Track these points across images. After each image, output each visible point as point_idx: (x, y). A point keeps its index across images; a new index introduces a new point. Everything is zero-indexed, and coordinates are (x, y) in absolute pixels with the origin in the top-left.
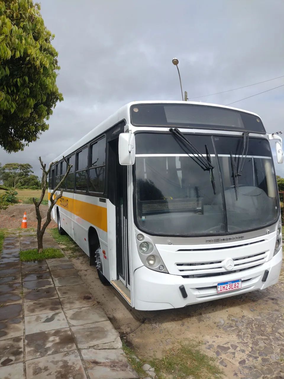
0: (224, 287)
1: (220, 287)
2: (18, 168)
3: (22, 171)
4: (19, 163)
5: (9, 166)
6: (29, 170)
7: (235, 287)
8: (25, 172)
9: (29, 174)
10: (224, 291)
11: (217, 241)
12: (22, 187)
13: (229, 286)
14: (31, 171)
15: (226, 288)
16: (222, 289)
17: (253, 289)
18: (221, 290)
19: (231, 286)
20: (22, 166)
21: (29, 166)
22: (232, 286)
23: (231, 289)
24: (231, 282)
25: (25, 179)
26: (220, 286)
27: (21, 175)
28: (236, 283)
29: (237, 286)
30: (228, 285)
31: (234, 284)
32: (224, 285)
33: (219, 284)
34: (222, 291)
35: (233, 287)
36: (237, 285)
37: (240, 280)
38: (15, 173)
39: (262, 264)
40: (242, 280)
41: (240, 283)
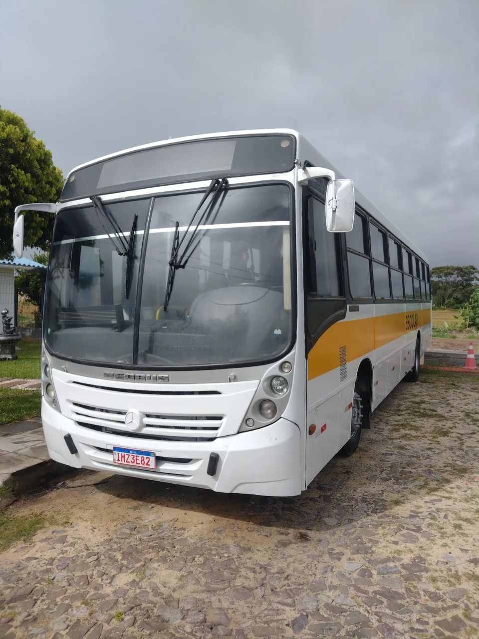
0: (123, 455)
1: (117, 454)
2: (452, 274)
3: (460, 278)
4: (455, 266)
5: (437, 271)
6: (472, 276)
7: (143, 463)
8: (467, 280)
9: (473, 283)
10: (123, 462)
11: (120, 377)
12: (456, 305)
13: (131, 457)
14: (476, 278)
15: (126, 459)
16: (120, 459)
17: (189, 482)
18: (118, 460)
19: (135, 459)
20: (459, 269)
21: (474, 269)
22: (137, 459)
23: (135, 464)
24: (135, 452)
25: (463, 291)
26: (117, 452)
27: (456, 285)
28: (145, 457)
29: (146, 463)
30: (130, 454)
31: (141, 456)
32: (123, 454)
33: (116, 449)
34: (120, 462)
35: (138, 461)
36: (146, 461)
37: (151, 454)
38: (448, 283)
39: (211, 439)
40: (158, 454)
41: (152, 459)
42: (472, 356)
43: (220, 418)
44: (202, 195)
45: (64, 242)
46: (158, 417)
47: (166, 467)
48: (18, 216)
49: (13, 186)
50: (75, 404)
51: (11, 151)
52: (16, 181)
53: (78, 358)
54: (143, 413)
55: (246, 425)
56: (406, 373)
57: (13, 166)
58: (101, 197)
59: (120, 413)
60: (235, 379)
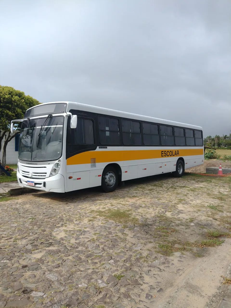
11: (29, 164)
15: (29, 184)
22: (31, 184)
24: (31, 182)
29: (33, 185)
33: (28, 181)
39: (44, 179)
40: (35, 182)
41: (34, 183)
42: (220, 170)
43: (46, 173)
44: (46, 119)
45: (25, 129)
46: (35, 173)
47: (37, 186)
48: (12, 123)
49: (16, 113)
50: (22, 171)
51: (16, 104)
52: (17, 112)
53: (22, 159)
54: (33, 172)
55: (51, 175)
56: (163, 172)
57: (16, 108)
58: (30, 118)
59: (28, 172)
60: (49, 164)
